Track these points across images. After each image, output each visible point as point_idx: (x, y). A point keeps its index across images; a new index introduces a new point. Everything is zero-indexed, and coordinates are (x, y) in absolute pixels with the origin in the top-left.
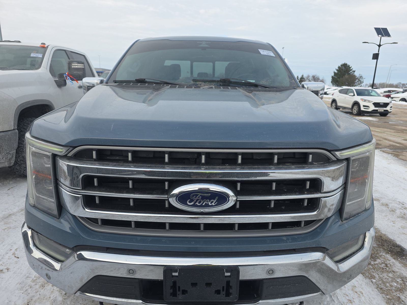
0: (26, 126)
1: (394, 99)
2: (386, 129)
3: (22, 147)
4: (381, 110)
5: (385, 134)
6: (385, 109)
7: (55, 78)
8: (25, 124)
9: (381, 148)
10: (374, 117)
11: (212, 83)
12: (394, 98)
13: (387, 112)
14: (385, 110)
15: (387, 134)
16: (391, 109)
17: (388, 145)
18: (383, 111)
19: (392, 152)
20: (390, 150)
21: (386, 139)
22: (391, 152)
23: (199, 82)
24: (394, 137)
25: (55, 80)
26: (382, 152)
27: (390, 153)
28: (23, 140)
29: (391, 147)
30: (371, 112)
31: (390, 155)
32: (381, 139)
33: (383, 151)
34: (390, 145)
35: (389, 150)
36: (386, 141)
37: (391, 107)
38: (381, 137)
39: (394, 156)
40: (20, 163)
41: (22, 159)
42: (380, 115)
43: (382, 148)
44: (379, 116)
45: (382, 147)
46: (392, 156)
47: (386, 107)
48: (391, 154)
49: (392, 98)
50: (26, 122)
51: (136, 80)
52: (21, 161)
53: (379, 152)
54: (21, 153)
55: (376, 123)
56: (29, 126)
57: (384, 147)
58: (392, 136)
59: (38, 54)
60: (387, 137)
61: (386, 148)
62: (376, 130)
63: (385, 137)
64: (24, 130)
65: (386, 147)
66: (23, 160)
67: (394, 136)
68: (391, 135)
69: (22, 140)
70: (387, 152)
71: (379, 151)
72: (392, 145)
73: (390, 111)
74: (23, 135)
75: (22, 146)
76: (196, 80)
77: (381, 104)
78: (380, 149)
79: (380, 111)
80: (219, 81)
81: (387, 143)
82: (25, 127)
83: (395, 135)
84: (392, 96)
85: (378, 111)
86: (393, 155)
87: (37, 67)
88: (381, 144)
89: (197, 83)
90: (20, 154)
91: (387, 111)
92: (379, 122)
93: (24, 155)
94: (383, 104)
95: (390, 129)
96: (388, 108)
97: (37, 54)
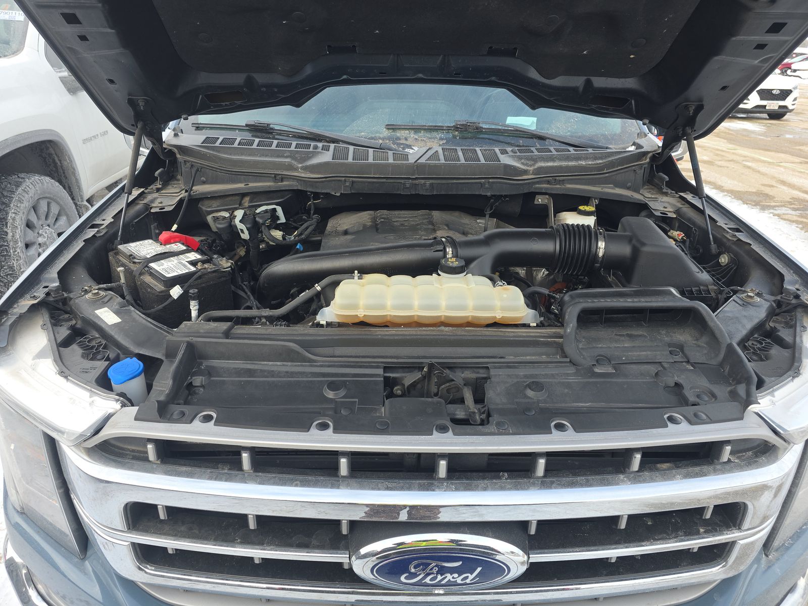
0: (7, 196)
1: (797, 73)
2: (782, 155)
3: (6, 246)
4: (772, 105)
5: (782, 169)
6: (782, 103)
7: (60, 72)
8: (5, 193)
9: (773, 207)
10: (756, 122)
11: (435, 134)
12: (799, 70)
13: (785, 110)
14: (780, 107)
15: (785, 168)
16: (794, 103)
17: (788, 199)
18: (777, 108)
19: (799, 216)
20: (794, 213)
21: (783, 183)
22: (795, 218)
23: (402, 132)
24: (801, 177)
25: (60, 78)
26: (776, 217)
27: (793, 221)
28: (6, 230)
29: (794, 204)
30: (752, 110)
31: (794, 226)
32: (774, 183)
33: (778, 215)
34: (793, 198)
35: (790, 212)
36: (785, 188)
37: (795, 99)
38: (773, 178)
39: (802, 229)
40: (6, 281)
41: (10, 271)
42: (768, 117)
43: (775, 206)
44: (766, 119)
45: (778, 204)
46: (798, 229)
47: (784, 99)
48: (797, 222)
49: (795, 71)
50: (6, 186)
51: (247, 125)
52: (7, 277)
53: (770, 217)
54: (5, 259)
55: (762, 137)
56: (13, 196)
57: (780, 204)
58: (797, 173)
59: (14, 12)
60: (784, 177)
61: (783, 206)
62: (763, 158)
63: (782, 177)
64: (4, 206)
65: (784, 204)
66: (11, 274)
67: (800, 175)
68: (794, 170)
69: (3, 232)
70: (786, 217)
71: (771, 215)
72: (796, 198)
73: (790, 107)
74: (4, 218)
75: (6, 244)
76: (394, 127)
77: (774, 92)
78: (772, 211)
79: (772, 108)
80: (452, 127)
81: (786, 193)
82: (6, 200)
83: (803, 171)
84: (793, 67)
85: (767, 108)
86: (801, 226)
87: (14, 46)
88: (774, 197)
89: (398, 135)
90: (3, 262)
91: (785, 107)
92: (767, 136)
93: (13, 264)
94: (778, 92)
95: (792, 154)
96: (788, 102)
97: (11, 12)
